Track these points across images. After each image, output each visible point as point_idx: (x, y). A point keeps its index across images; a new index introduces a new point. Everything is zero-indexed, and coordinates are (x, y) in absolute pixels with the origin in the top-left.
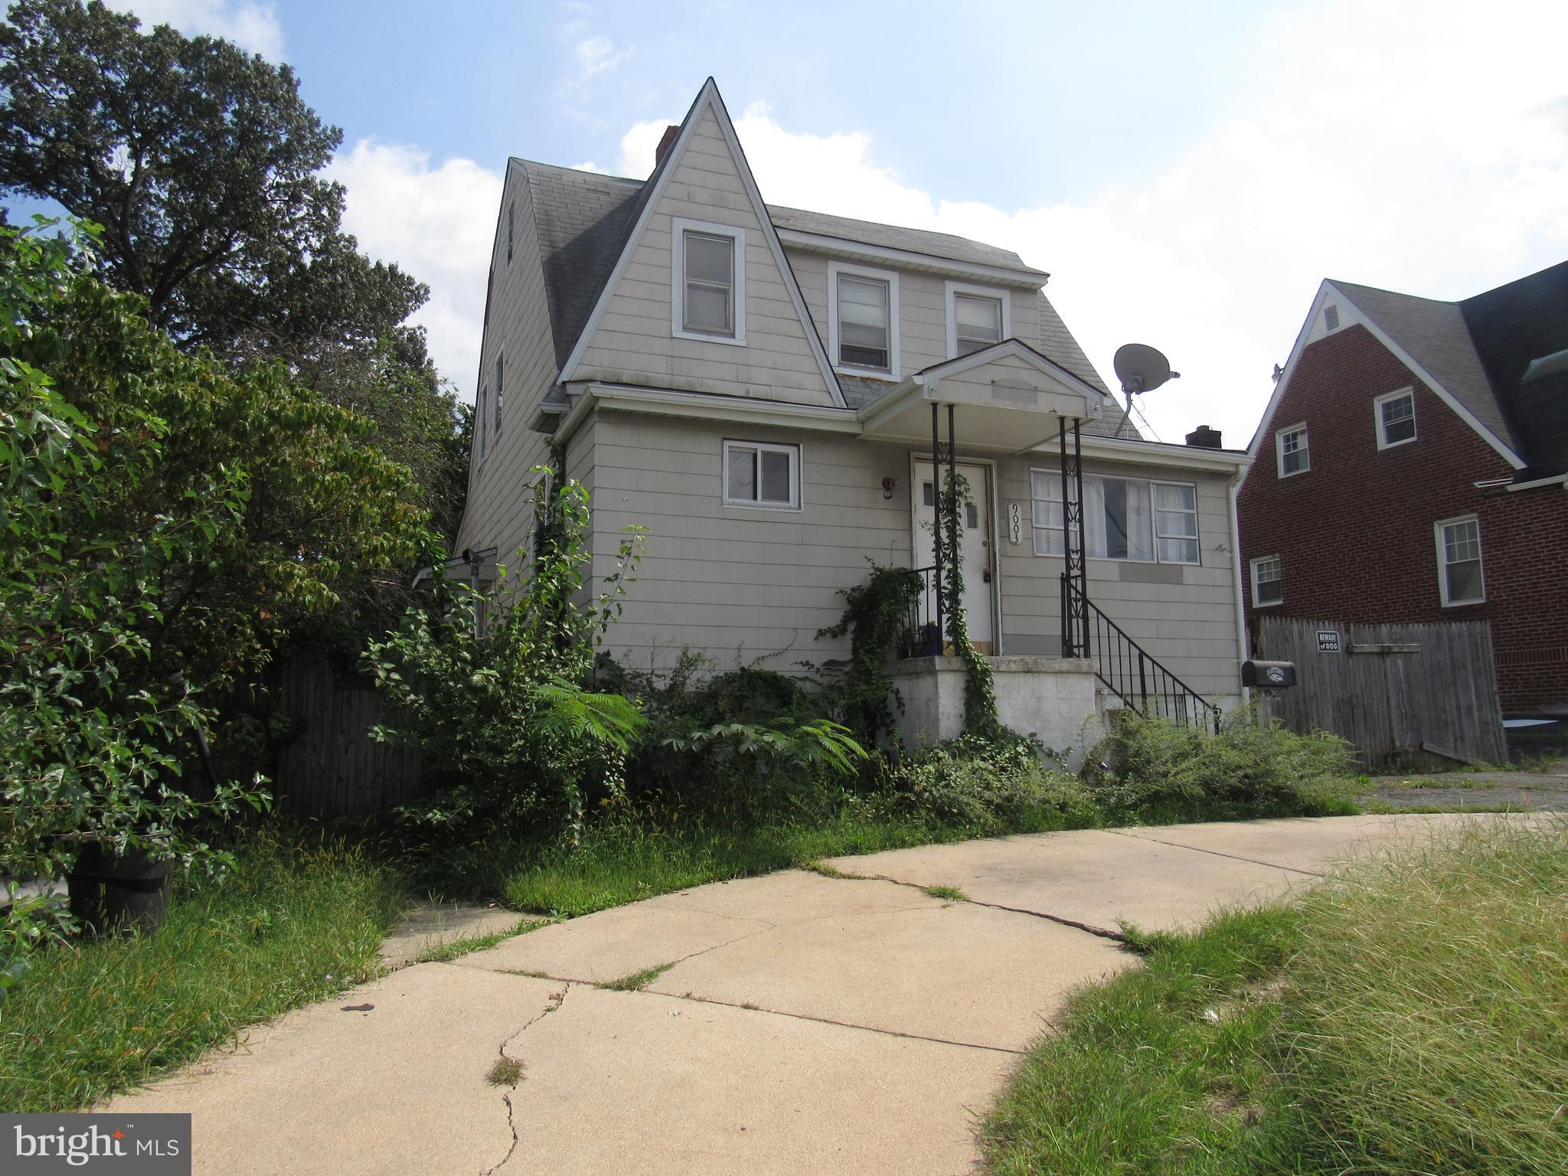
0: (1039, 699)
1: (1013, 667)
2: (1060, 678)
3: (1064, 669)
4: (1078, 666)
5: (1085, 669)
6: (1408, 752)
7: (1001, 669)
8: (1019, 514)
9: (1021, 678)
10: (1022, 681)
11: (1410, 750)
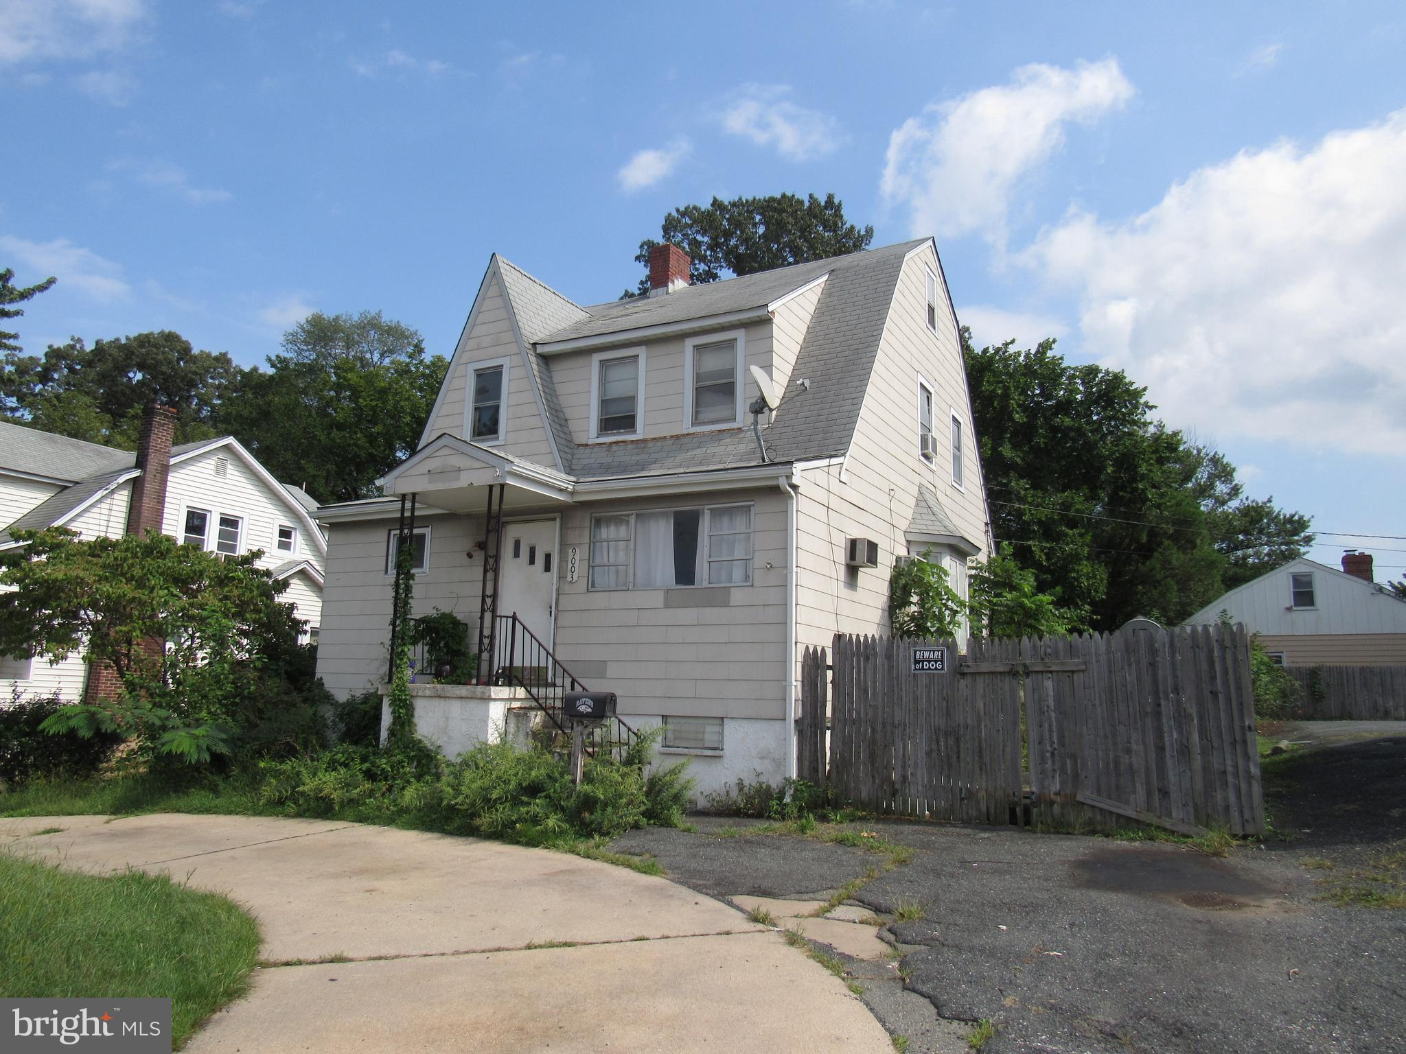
0: (447, 718)
1: (428, 693)
2: (464, 702)
3: (463, 695)
4: (474, 692)
5: (479, 695)
6: (1052, 803)
7: (419, 694)
8: (577, 557)
9: (436, 702)
10: (437, 704)
11: (1058, 799)
